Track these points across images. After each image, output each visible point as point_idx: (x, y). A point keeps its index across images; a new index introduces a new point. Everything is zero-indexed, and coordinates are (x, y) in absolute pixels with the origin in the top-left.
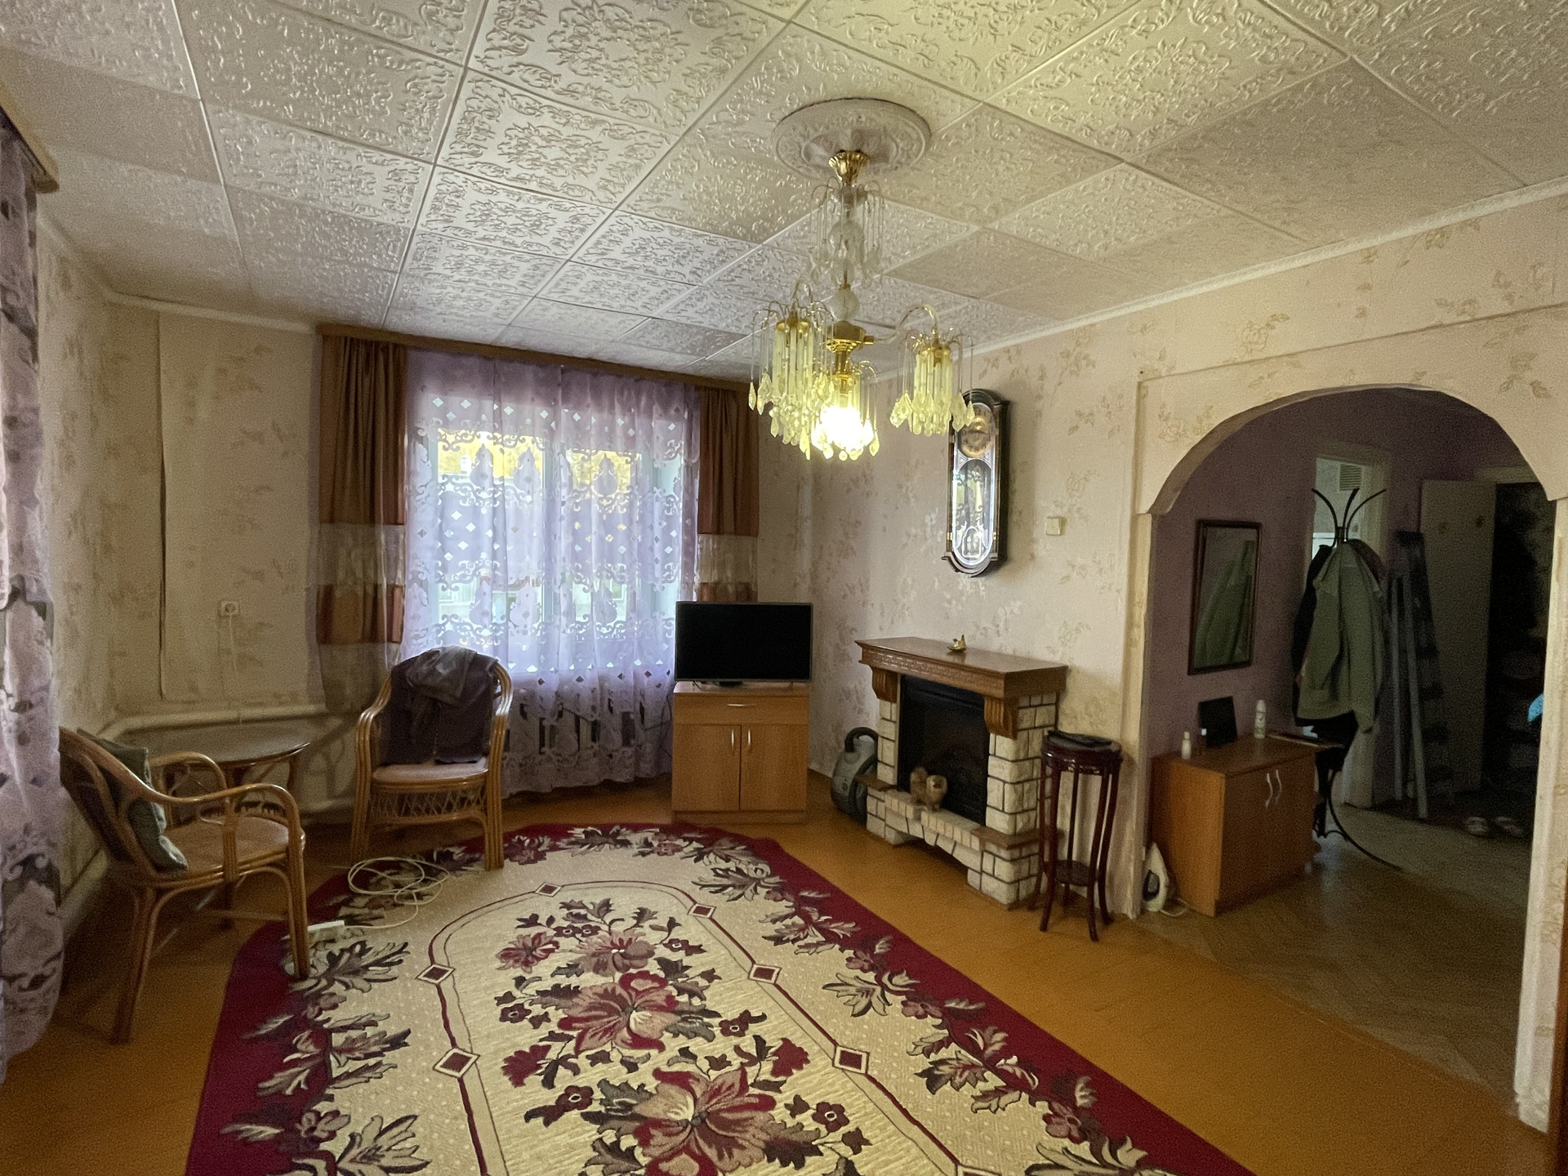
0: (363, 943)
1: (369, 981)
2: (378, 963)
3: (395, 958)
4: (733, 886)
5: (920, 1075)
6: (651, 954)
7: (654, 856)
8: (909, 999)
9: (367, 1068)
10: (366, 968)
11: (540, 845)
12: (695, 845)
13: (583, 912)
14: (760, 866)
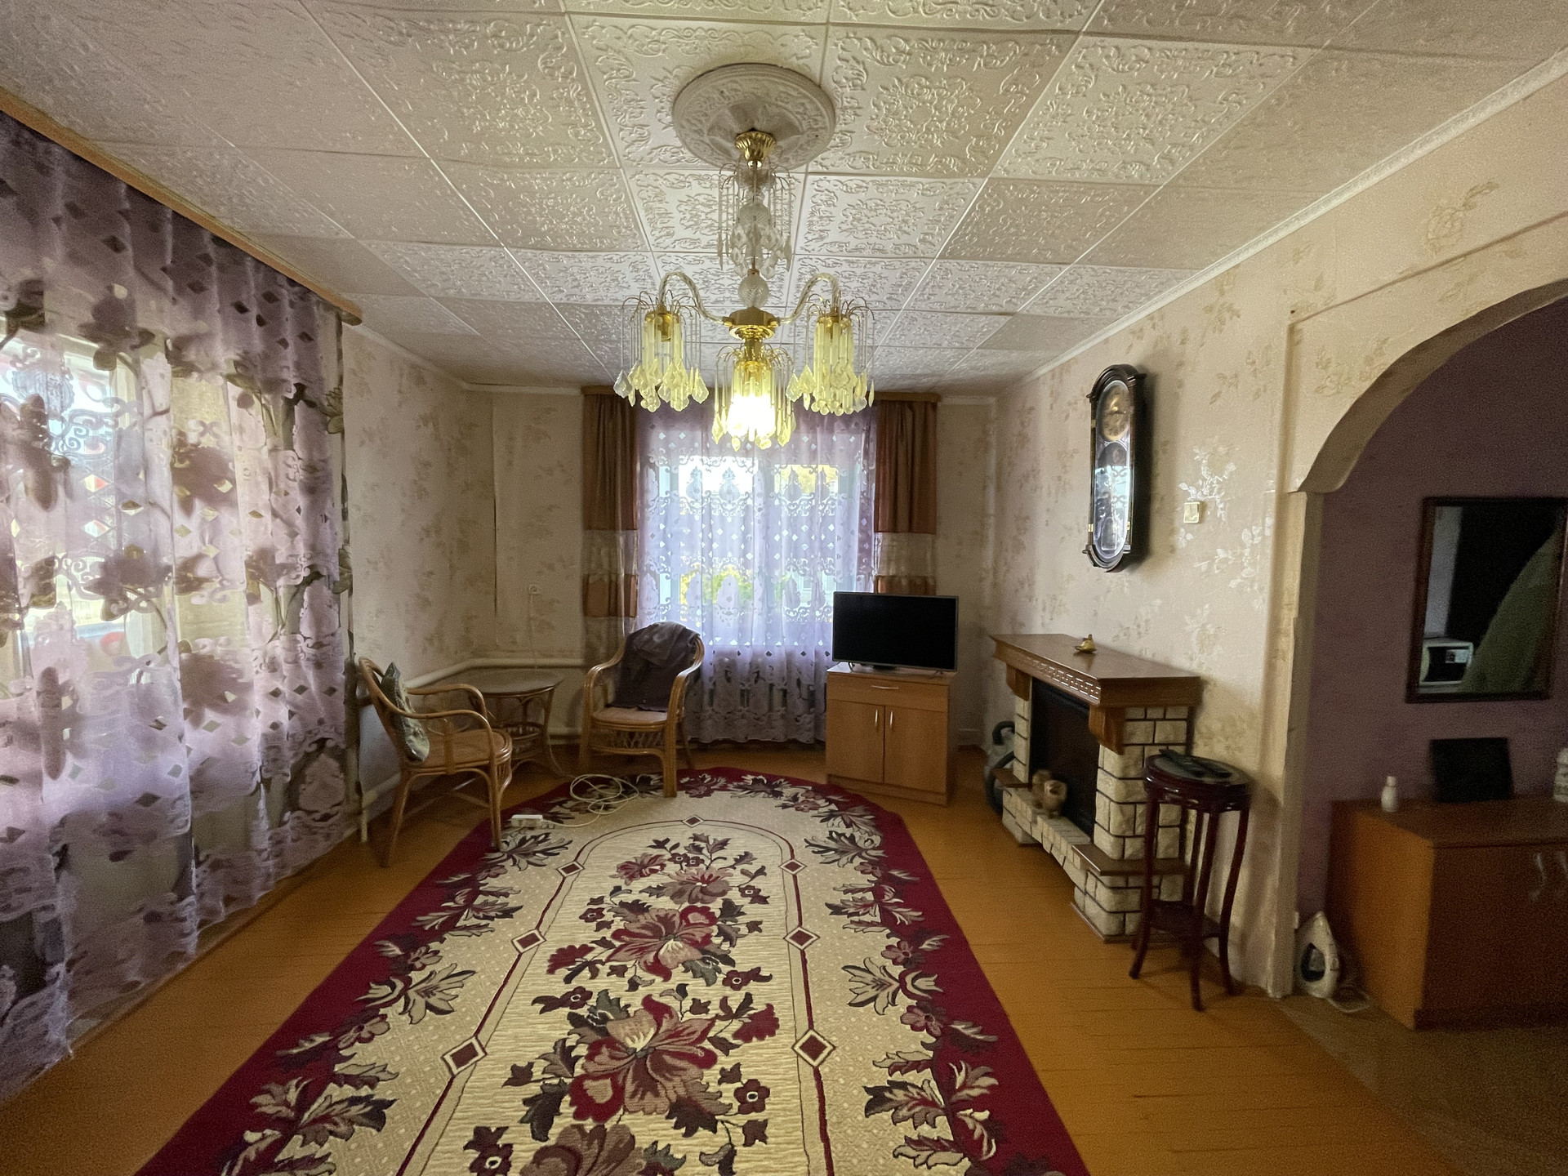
0: (547, 835)
1: (529, 863)
2: (543, 852)
3: (556, 851)
4: (836, 850)
5: (868, 1090)
6: (724, 893)
7: (792, 810)
8: (918, 1006)
9: (478, 927)
10: (534, 853)
11: (716, 783)
12: (833, 807)
13: (703, 845)
14: (873, 837)
